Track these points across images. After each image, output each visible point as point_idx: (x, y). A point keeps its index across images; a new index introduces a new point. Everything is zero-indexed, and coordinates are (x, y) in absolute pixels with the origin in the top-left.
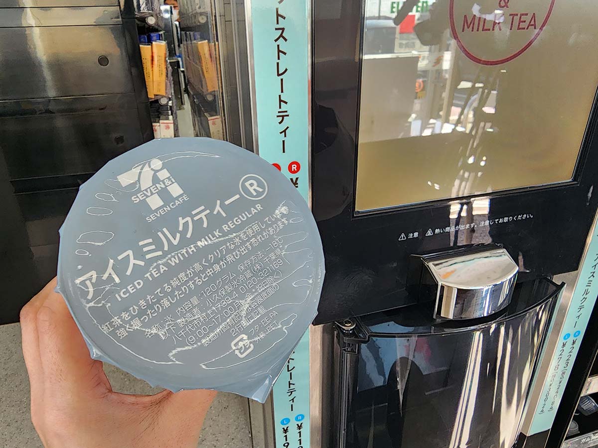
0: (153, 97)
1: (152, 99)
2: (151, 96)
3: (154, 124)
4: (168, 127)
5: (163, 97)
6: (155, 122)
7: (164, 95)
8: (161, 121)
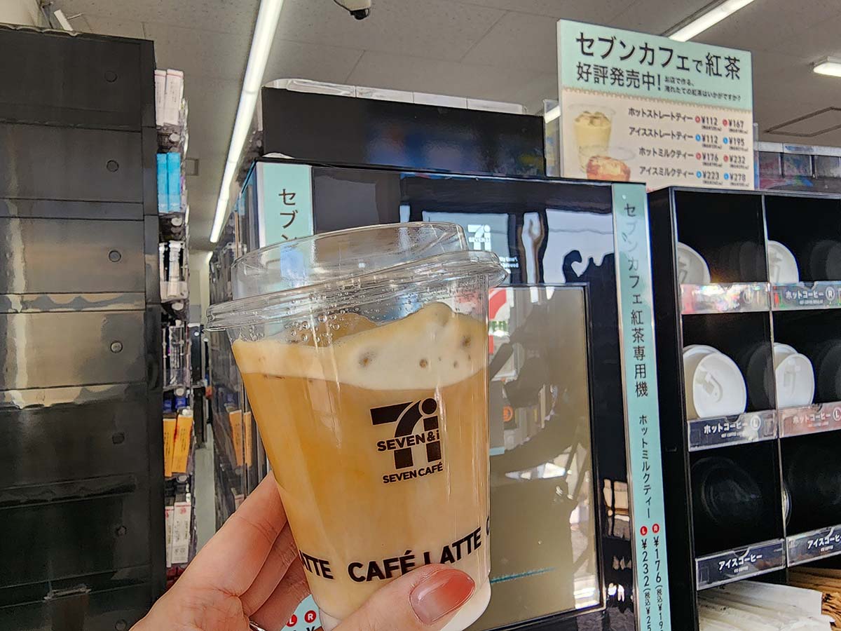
0: (171, 476)
1: (168, 477)
2: (168, 474)
3: (167, 508)
4: (184, 511)
5: (182, 474)
6: (168, 505)
7: (185, 472)
8: (176, 504)
